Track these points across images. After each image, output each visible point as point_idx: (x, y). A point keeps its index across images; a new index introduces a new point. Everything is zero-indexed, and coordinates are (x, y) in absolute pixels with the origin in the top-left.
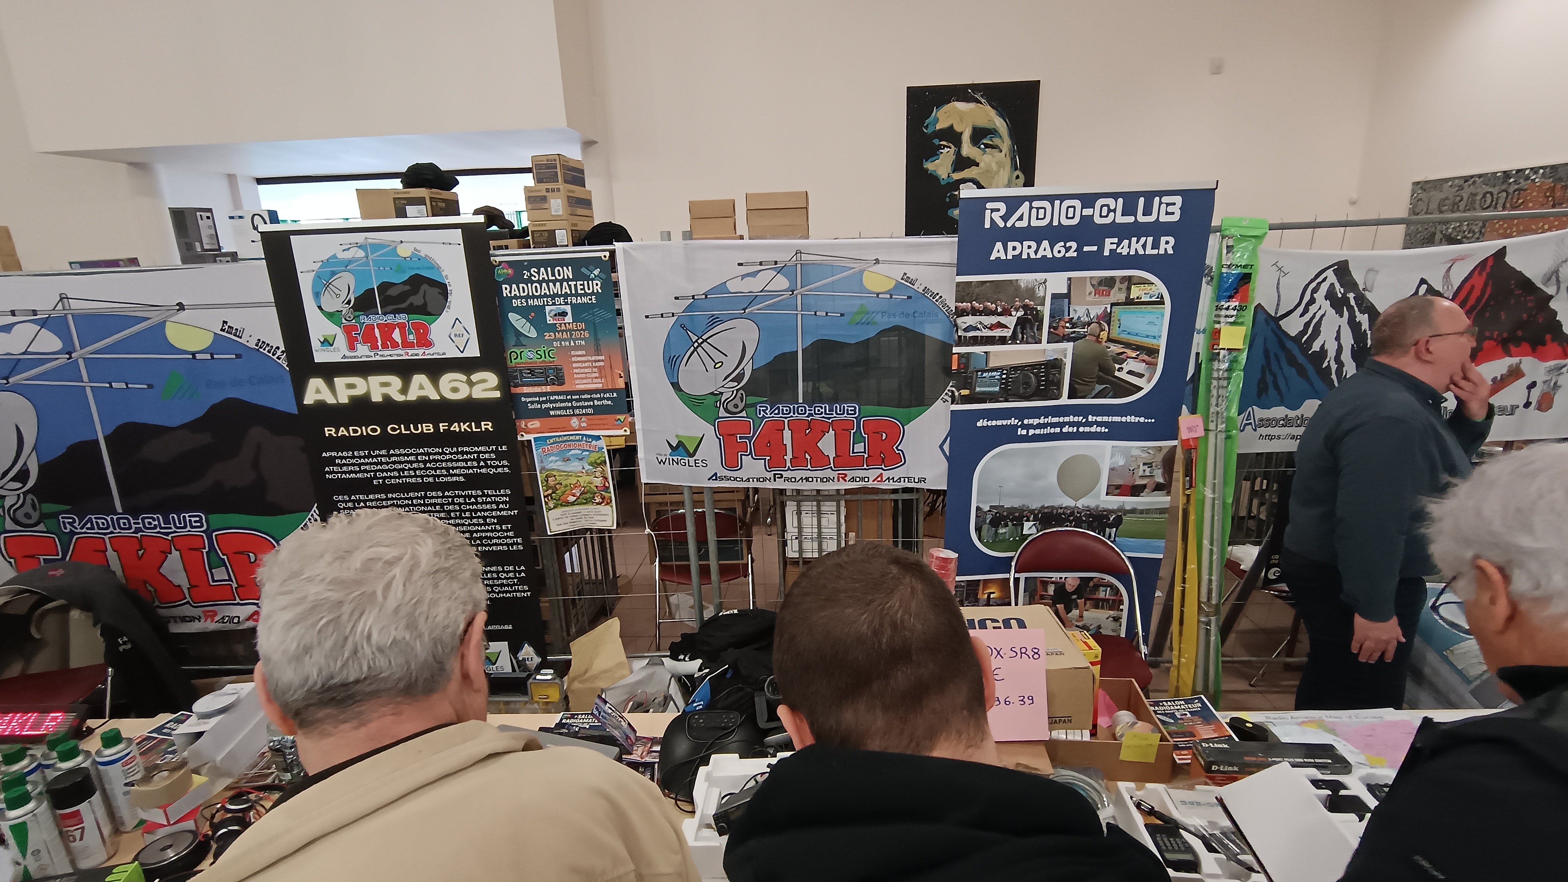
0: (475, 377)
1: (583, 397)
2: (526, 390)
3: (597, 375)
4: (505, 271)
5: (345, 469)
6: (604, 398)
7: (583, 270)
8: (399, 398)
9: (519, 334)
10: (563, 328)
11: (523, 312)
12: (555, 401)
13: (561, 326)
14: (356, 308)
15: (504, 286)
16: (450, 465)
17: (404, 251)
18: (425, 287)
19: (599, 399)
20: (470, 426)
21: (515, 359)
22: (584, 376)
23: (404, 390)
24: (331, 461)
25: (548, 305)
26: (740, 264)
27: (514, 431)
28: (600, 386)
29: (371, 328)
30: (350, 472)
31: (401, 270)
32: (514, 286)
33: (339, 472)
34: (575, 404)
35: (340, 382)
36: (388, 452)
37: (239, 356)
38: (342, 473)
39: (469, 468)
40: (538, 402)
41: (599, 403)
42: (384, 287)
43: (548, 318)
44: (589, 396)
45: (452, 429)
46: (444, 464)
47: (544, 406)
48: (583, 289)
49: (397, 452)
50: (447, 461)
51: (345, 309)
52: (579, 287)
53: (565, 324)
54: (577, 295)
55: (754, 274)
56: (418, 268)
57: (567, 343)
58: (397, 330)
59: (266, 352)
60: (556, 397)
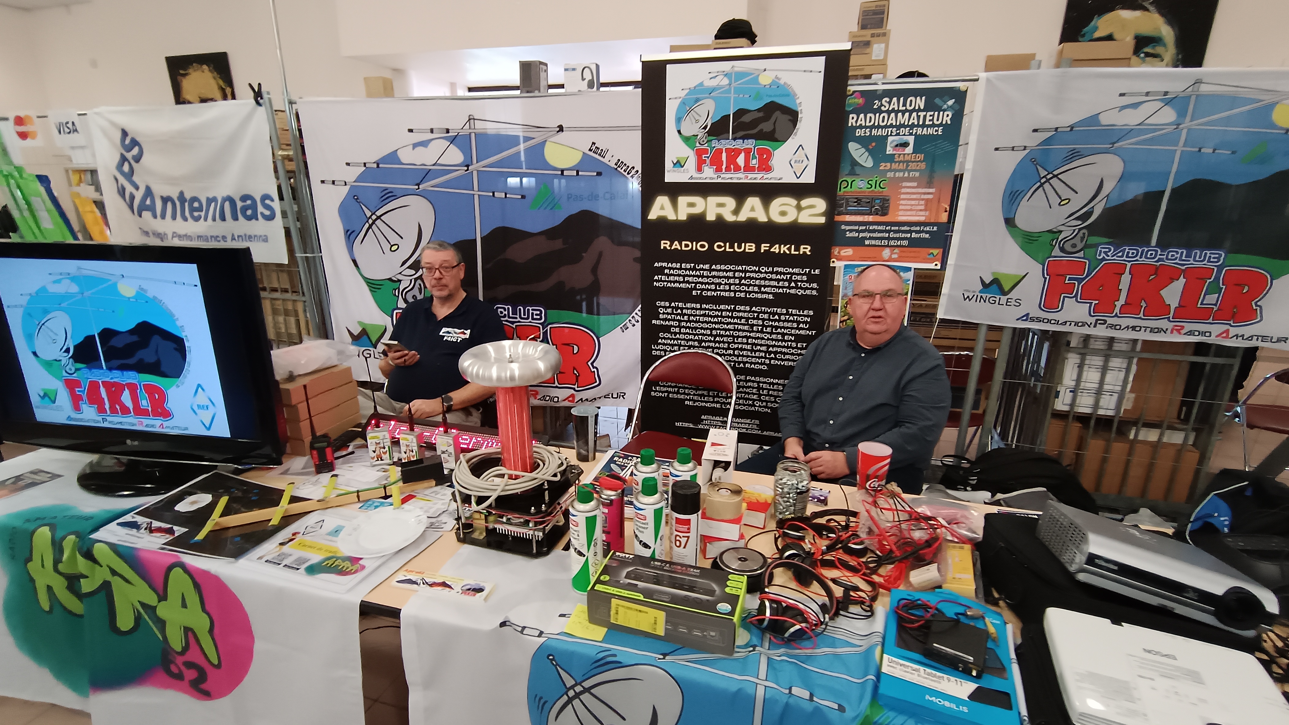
0: (805, 202)
1: (903, 228)
2: (848, 218)
3: (923, 207)
4: (856, 100)
5: (671, 278)
6: (923, 231)
7: (938, 101)
8: (730, 218)
9: (855, 163)
10: (901, 158)
11: (864, 142)
12: (874, 231)
13: (899, 157)
14: (710, 133)
15: (851, 116)
16: (763, 282)
17: (765, 80)
18: (777, 114)
19: (917, 232)
20: (789, 249)
21: (844, 188)
22: (909, 207)
23: (736, 212)
24: (661, 271)
25: (891, 135)
26: (1122, 95)
27: (828, 256)
28: (922, 219)
29: (720, 151)
30: (675, 282)
31: (758, 97)
32: (862, 116)
33: (665, 281)
34: (892, 235)
35: (683, 200)
36: (711, 266)
37: (599, 174)
38: (668, 282)
39: (779, 287)
40: (857, 231)
41: (917, 236)
42: (740, 113)
43: (889, 148)
44: (908, 228)
45: (772, 250)
46: (757, 282)
47: (861, 235)
48: (932, 120)
49: (718, 267)
50: (761, 279)
51: (701, 134)
52: (928, 118)
53: (904, 154)
54: (924, 126)
55: (1135, 106)
56: (775, 96)
57: (901, 174)
58: (742, 156)
59: (622, 171)
60: (876, 227)
